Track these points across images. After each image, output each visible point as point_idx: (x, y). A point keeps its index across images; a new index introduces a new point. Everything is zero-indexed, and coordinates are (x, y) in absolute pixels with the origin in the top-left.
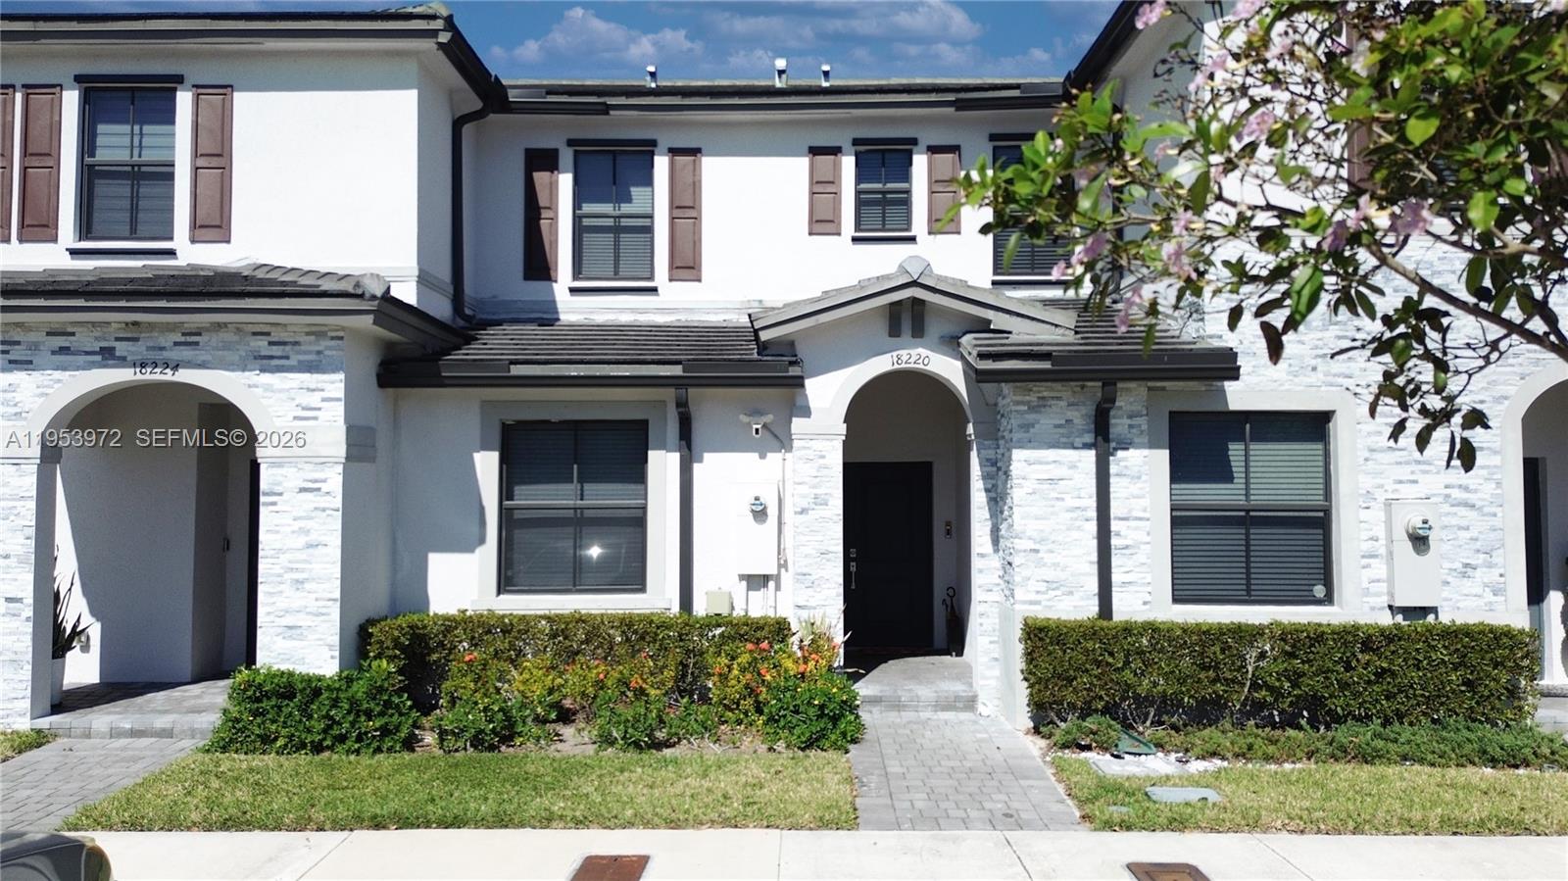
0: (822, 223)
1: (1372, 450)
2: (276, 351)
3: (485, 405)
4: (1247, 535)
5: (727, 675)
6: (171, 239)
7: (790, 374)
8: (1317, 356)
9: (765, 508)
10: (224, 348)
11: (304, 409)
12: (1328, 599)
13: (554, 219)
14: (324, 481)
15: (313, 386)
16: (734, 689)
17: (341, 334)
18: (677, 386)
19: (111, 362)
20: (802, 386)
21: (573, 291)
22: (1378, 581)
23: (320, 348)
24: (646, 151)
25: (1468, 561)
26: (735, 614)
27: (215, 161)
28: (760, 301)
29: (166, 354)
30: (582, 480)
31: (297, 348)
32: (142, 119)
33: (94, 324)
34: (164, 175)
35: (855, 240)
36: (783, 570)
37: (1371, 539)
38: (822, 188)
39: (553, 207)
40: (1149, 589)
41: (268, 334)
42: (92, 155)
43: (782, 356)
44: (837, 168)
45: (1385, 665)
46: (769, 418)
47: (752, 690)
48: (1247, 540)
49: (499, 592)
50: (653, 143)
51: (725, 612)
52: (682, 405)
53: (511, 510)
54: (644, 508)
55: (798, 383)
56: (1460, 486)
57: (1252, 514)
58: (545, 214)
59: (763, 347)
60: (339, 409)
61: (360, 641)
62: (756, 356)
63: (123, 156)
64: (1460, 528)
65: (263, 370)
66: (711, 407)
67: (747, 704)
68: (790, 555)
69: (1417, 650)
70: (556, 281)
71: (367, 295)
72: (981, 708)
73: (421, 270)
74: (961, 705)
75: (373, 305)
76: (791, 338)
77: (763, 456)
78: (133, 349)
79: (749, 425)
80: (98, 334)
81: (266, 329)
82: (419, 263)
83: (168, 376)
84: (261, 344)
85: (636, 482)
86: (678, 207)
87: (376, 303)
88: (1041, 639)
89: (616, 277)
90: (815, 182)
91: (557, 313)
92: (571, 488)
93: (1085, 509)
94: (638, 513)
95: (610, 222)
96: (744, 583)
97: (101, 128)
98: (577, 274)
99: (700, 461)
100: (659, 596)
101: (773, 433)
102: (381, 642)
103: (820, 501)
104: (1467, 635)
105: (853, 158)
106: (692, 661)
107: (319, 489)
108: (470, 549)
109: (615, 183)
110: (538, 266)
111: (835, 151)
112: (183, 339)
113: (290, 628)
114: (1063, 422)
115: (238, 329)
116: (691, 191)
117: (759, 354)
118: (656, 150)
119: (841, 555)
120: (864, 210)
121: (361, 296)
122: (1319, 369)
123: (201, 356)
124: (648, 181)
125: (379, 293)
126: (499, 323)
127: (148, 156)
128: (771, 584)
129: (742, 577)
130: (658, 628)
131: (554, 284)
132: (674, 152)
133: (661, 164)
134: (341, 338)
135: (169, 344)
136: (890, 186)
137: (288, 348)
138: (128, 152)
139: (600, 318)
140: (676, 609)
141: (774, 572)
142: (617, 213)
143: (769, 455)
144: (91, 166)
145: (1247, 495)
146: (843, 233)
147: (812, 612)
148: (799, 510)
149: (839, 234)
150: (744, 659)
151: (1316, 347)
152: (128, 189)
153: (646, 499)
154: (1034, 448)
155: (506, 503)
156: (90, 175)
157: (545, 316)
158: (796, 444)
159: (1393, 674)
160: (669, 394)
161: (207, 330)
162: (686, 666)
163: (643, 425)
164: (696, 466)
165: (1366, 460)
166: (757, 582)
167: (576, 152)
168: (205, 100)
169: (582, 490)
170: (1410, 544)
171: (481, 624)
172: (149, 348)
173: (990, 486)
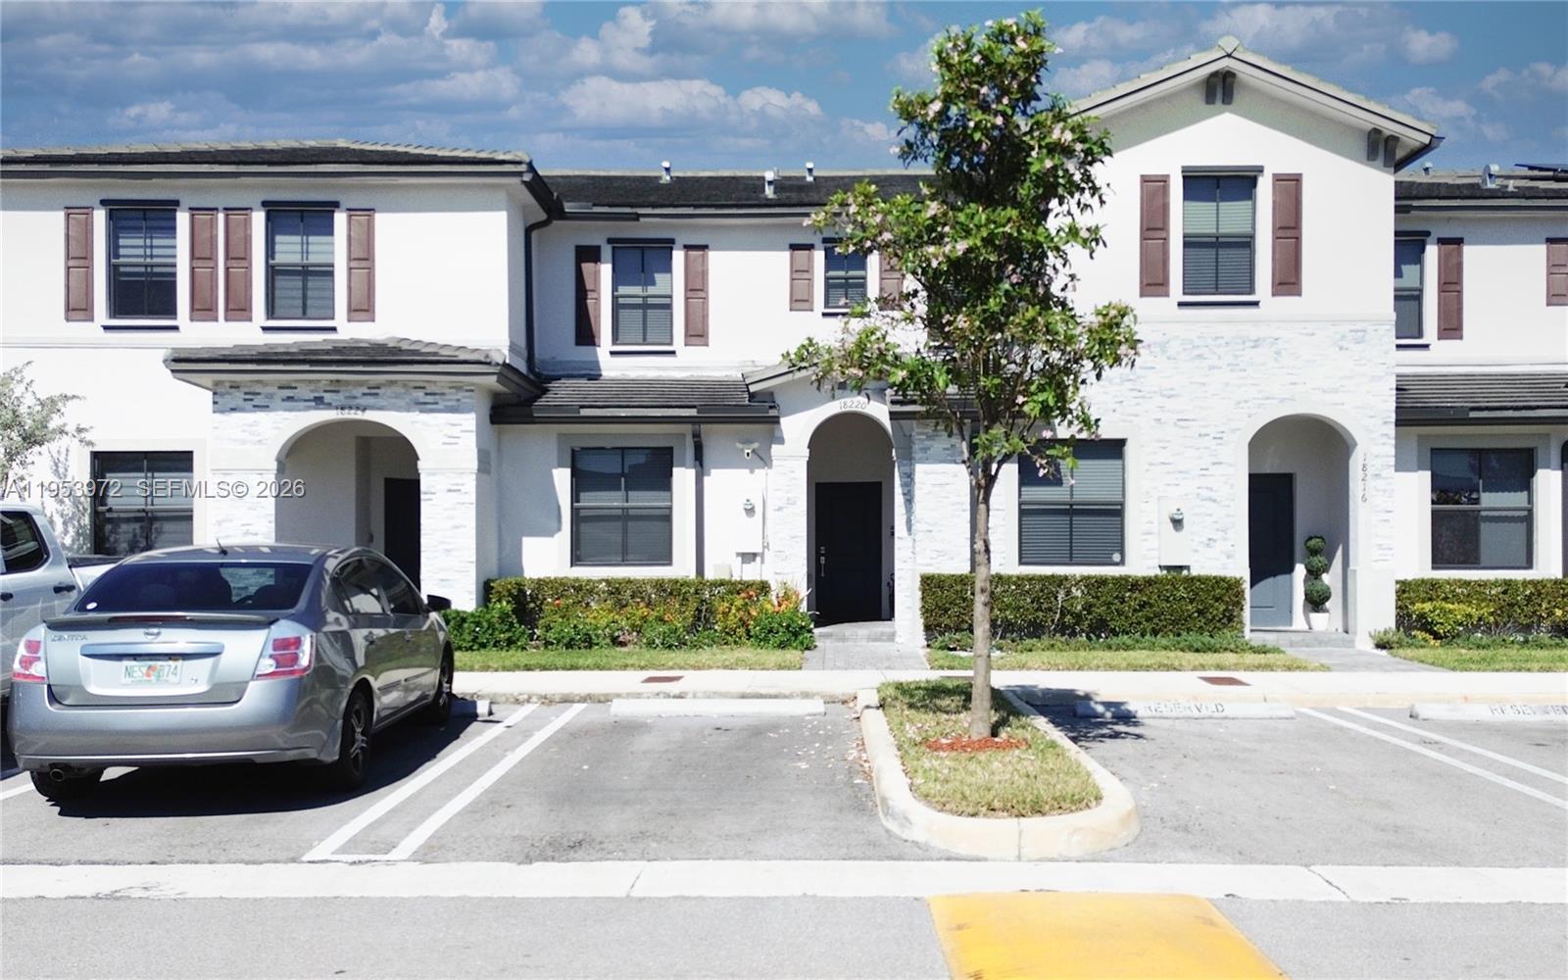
0: (799, 301)
1: (1151, 464)
2: (429, 399)
3: (560, 436)
4: (1071, 521)
5: (729, 611)
6: (333, 318)
7: (771, 414)
8: (1117, 402)
9: (753, 508)
10: (396, 397)
11: (450, 437)
12: (1122, 562)
13: (598, 299)
14: (463, 485)
15: (454, 422)
16: (732, 621)
17: (472, 388)
18: (693, 423)
19: (321, 406)
20: (778, 423)
21: (613, 353)
22: (1153, 550)
23: (458, 397)
24: (668, 245)
25: (1211, 537)
26: (733, 579)
27: (364, 264)
28: (753, 362)
29: (358, 401)
30: (627, 489)
31: (444, 397)
32: (308, 232)
33: (310, 381)
34: (327, 272)
35: (825, 315)
36: (766, 550)
37: (1148, 523)
38: (799, 274)
39: (596, 290)
40: (1003, 555)
41: (424, 388)
42: (273, 259)
43: (765, 402)
44: (810, 260)
45: (1145, 599)
46: (756, 445)
47: (744, 623)
48: (1071, 524)
49: (572, 565)
50: (672, 241)
51: (727, 577)
52: (696, 436)
53: (578, 509)
54: (670, 508)
55: (775, 420)
56: (1207, 488)
57: (1075, 507)
58: (590, 295)
59: (752, 396)
60: (473, 438)
61: (486, 591)
62: (747, 402)
63: (296, 259)
64: (1207, 515)
65: (421, 411)
66: (716, 437)
67: (741, 631)
68: (771, 540)
69: (1167, 590)
70: (599, 346)
71: (493, 363)
72: (897, 639)
73: (511, 342)
74: (885, 638)
75: (496, 370)
76: (772, 390)
77: (752, 472)
78: (336, 398)
79: (742, 450)
80: (312, 388)
81: (422, 384)
82: (510, 336)
83: (359, 415)
84: (420, 394)
85: (664, 490)
86: (691, 290)
87: (499, 368)
88: (928, 585)
89: (645, 342)
90: (794, 271)
91: (600, 370)
92: (621, 494)
93: (963, 504)
94: (667, 512)
95: (640, 301)
96: (740, 558)
97: (279, 238)
98: (615, 340)
99: (709, 475)
100: (682, 567)
101: (758, 455)
102: (499, 592)
103: (791, 502)
104: (1199, 580)
105: (823, 253)
106: (704, 608)
107: (459, 490)
108: (550, 533)
109: (643, 271)
110: (586, 335)
111: (810, 247)
112: (368, 391)
113: (442, 580)
114: (949, 446)
115: (405, 385)
116: (701, 277)
117: (749, 401)
118: (674, 246)
119: (806, 538)
120: (832, 291)
121: (489, 364)
122: (1118, 410)
123: (380, 402)
124: (668, 269)
125: (501, 362)
126: (559, 378)
127: (313, 259)
128: (758, 559)
129: (738, 554)
130: (682, 585)
131: (598, 349)
132: (688, 248)
133: (678, 257)
134: (472, 391)
135: (358, 395)
136: (851, 273)
137: (438, 397)
138: (299, 256)
139: (633, 375)
140: (692, 575)
141: (760, 551)
142: (645, 294)
143: (757, 471)
144: (273, 267)
145: (1072, 495)
146: (815, 309)
147: (785, 577)
148: (777, 508)
149: (812, 310)
150: (739, 602)
151: (1116, 396)
152: (300, 284)
153: (671, 501)
154: (930, 463)
155: (576, 504)
156: (273, 272)
157: (592, 373)
158: (774, 463)
159: (1151, 606)
160: (687, 429)
161: (384, 385)
162: (700, 611)
163: (670, 450)
164: (706, 478)
165: (1147, 470)
166: (748, 557)
167: (614, 248)
168: (357, 220)
169: (627, 496)
170: (1171, 524)
171: (562, 584)
172: (346, 398)
173: (906, 491)
